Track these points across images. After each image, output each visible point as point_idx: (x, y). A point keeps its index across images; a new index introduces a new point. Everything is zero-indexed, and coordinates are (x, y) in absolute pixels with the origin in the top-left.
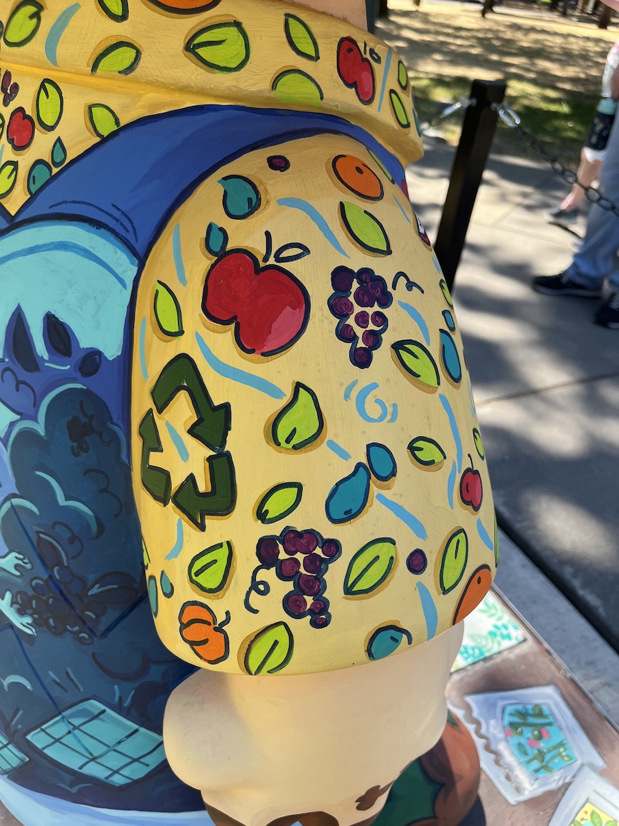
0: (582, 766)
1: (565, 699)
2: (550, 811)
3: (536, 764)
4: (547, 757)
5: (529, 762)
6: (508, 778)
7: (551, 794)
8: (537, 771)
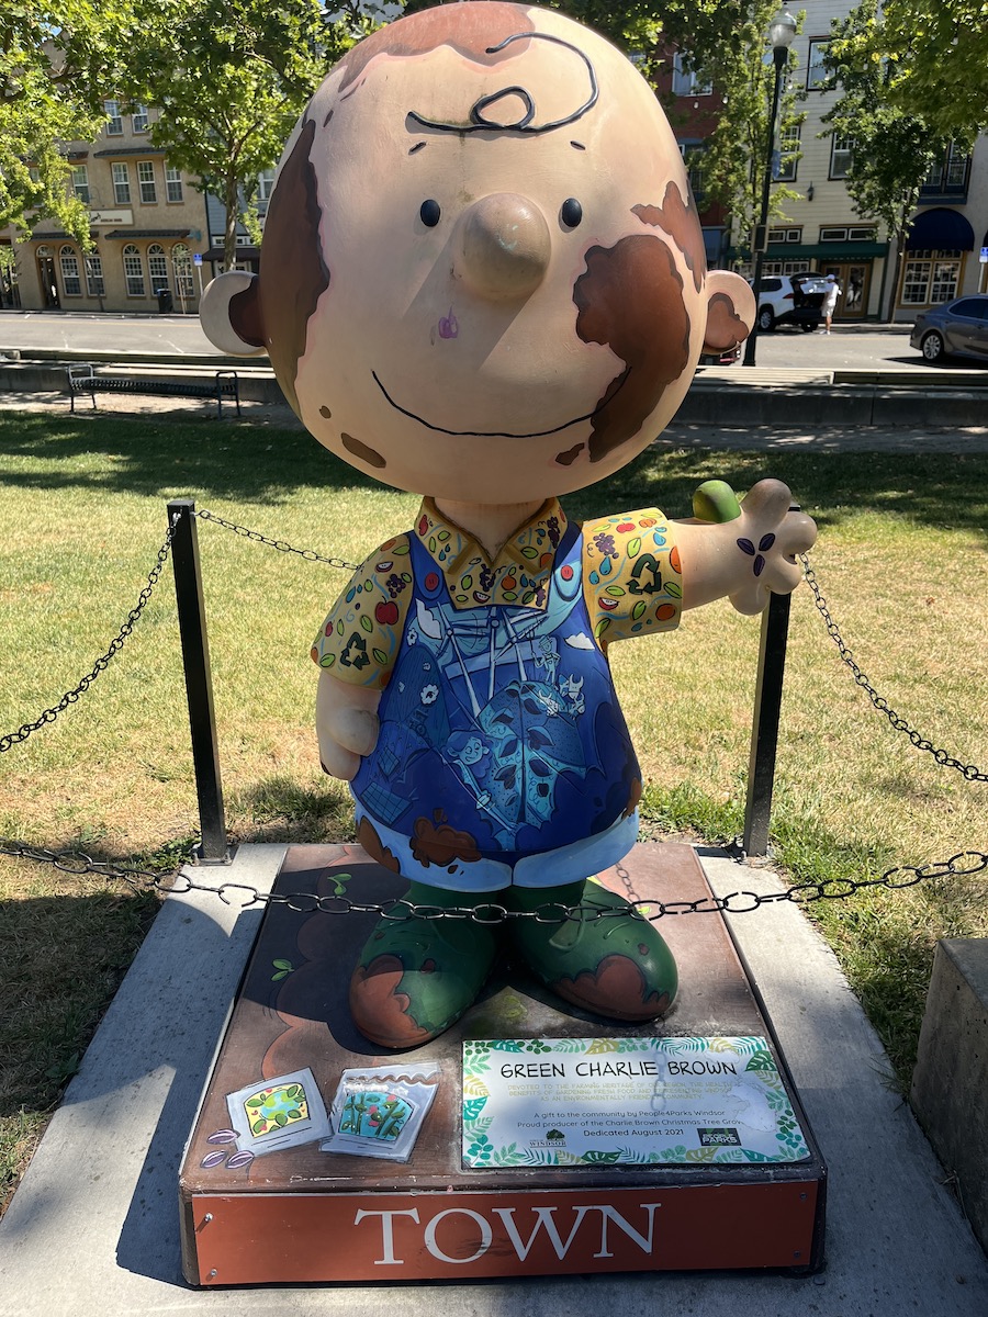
0: (333, 1133)
1: (389, 1160)
2: (323, 1088)
3: (357, 1101)
4: (357, 1113)
5: (362, 1098)
6: (363, 1078)
7: (332, 1098)
8: (353, 1099)
